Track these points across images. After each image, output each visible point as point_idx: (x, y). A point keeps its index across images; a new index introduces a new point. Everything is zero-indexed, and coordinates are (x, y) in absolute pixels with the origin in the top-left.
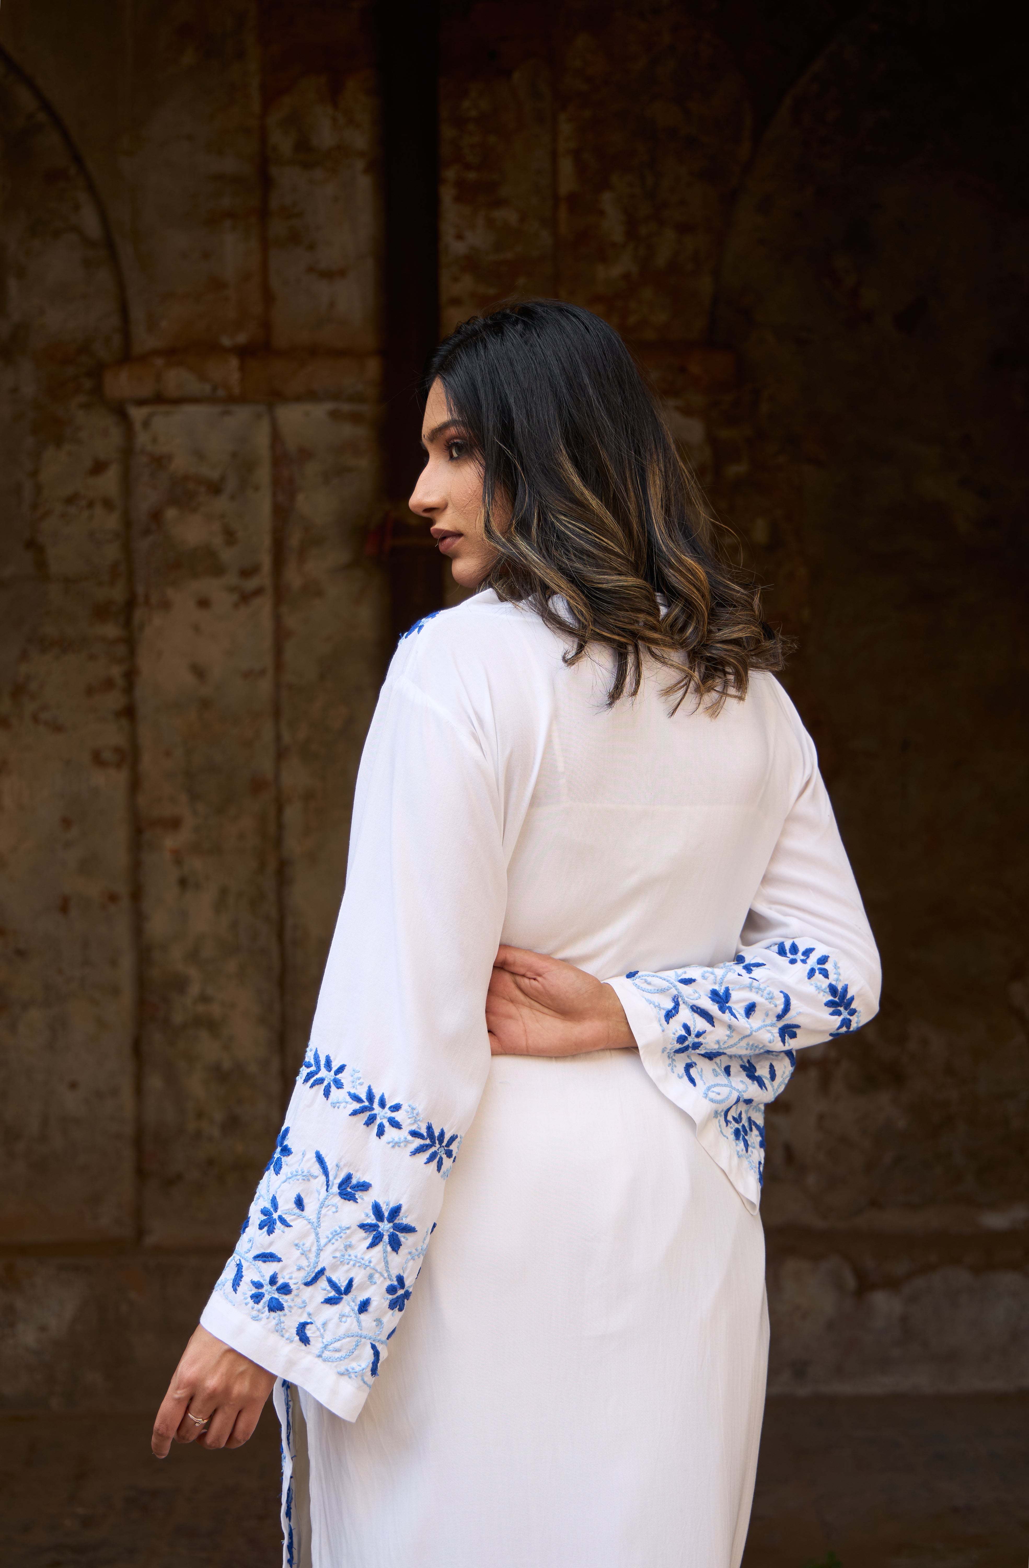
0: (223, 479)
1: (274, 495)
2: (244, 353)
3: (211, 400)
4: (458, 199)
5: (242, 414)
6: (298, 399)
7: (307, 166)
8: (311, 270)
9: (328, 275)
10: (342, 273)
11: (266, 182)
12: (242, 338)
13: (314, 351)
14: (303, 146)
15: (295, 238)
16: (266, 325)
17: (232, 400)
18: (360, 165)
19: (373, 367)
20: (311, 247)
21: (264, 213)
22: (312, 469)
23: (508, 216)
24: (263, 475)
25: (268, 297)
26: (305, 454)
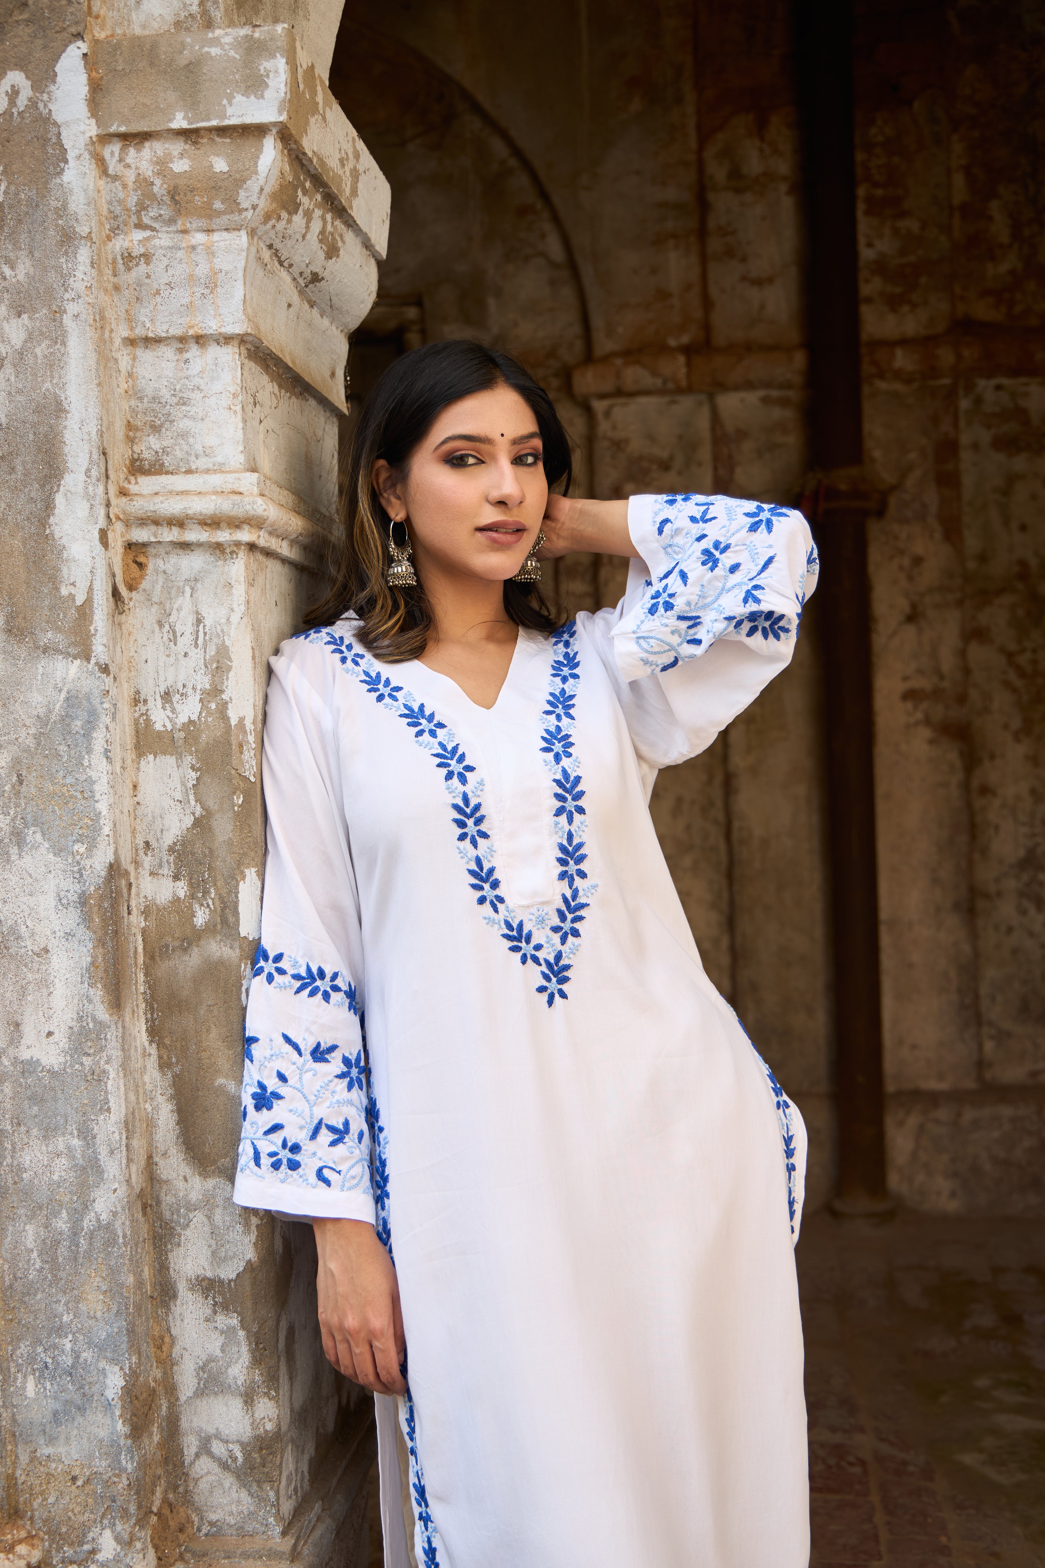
0: (671, 457)
1: (715, 469)
2: (688, 351)
3: (661, 392)
4: (868, 213)
5: (687, 402)
6: (737, 388)
7: (738, 191)
8: (744, 278)
9: (758, 282)
10: (770, 280)
11: (703, 206)
12: (685, 339)
13: (749, 348)
14: (735, 174)
15: (730, 253)
16: (707, 327)
17: (680, 391)
18: (783, 188)
19: (800, 359)
20: (744, 260)
21: (702, 233)
22: (748, 446)
23: (911, 225)
24: (705, 453)
25: (707, 303)
26: (742, 434)
